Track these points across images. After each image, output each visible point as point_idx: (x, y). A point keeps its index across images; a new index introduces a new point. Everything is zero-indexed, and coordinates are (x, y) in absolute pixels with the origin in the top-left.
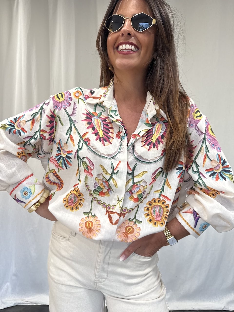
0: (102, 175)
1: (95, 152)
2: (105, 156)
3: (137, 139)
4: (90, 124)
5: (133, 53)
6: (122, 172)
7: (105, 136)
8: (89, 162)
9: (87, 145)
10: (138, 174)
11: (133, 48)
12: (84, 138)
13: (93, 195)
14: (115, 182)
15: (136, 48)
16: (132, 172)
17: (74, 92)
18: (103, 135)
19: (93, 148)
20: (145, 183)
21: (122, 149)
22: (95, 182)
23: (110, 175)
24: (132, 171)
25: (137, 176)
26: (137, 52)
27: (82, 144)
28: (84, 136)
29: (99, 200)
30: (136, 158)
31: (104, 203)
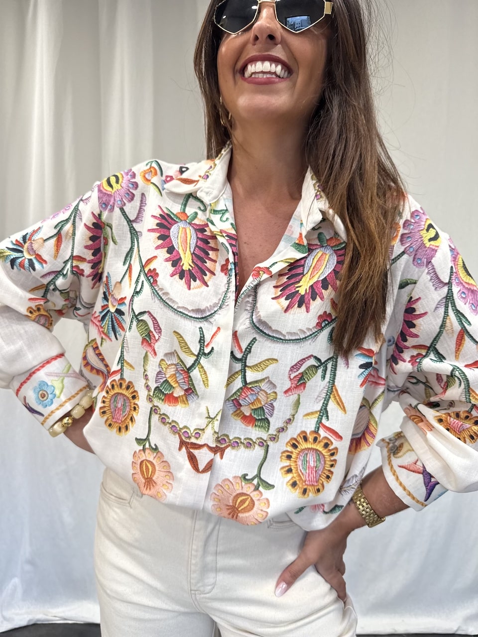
0: (178, 355)
1: (166, 303)
2: (187, 313)
3: (261, 280)
4: (164, 240)
5: (279, 82)
6: (221, 353)
7: (196, 268)
8: (154, 324)
9: (151, 285)
10: (256, 362)
11: (279, 69)
12: (146, 270)
13: (152, 401)
14: (205, 373)
15: (285, 71)
16: (243, 357)
17: (142, 170)
18: (190, 265)
19: (163, 292)
20: (271, 386)
21: (228, 299)
22: (158, 370)
23: (196, 358)
24: (244, 355)
25: (253, 366)
26: (288, 79)
27: (143, 281)
28: (148, 264)
29: (164, 414)
30: (256, 326)
31: (173, 421)
